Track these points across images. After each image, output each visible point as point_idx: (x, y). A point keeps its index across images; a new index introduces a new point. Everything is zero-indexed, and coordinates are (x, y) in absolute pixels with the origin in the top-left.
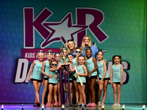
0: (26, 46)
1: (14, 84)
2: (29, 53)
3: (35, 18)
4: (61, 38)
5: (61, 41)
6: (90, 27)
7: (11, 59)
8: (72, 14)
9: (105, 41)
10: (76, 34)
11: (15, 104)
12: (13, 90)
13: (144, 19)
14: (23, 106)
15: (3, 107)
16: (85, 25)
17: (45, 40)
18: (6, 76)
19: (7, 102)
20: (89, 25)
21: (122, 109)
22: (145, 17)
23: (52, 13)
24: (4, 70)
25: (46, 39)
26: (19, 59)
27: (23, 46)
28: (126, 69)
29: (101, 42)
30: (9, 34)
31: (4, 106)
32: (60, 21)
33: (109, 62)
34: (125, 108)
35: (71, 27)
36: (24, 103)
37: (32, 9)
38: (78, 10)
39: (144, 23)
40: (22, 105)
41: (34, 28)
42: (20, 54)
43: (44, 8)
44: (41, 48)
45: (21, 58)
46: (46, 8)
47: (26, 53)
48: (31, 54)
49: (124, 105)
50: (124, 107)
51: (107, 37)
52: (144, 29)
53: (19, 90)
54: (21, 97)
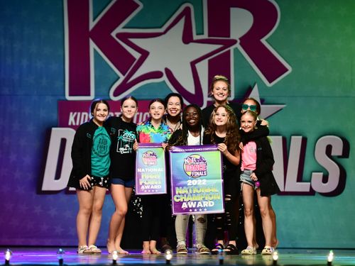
0: (71, 95)
1: (39, 196)
2: (79, 114)
3: (94, 20)
4: (164, 72)
5: (164, 82)
6: (241, 44)
7: (31, 128)
8: (195, 9)
9: (282, 79)
10: (205, 63)
11: (41, 249)
12: (38, 210)
14: (61, 253)
15: (8, 256)
16: (229, 36)
17: (122, 78)
18: (17, 175)
19: (21, 244)
20: (240, 39)
21: (326, 263)
24: (13, 157)
25: (124, 75)
26: (53, 129)
27: (64, 95)
28: (339, 157)
29: (270, 82)
30: (25, 62)
31: (11, 254)
32: (161, 27)
33: (293, 137)
34: (333, 260)
35: (191, 44)
36: (65, 244)
40: (61, 250)
41: (93, 46)
42: (55, 116)
44: (110, 100)
45: (57, 127)
47: (71, 113)
48: (85, 116)
49: (331, 253)
50: (331, 257)
51: (287, 70)
53: (53, 212)
54: (59, 230)
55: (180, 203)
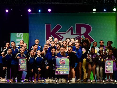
23: (62, 27)
37: (50, 25)
38: (76, 25)
39: (115, 32)
43: (57, 24)
46: (58, 24)
52: (115, 36)
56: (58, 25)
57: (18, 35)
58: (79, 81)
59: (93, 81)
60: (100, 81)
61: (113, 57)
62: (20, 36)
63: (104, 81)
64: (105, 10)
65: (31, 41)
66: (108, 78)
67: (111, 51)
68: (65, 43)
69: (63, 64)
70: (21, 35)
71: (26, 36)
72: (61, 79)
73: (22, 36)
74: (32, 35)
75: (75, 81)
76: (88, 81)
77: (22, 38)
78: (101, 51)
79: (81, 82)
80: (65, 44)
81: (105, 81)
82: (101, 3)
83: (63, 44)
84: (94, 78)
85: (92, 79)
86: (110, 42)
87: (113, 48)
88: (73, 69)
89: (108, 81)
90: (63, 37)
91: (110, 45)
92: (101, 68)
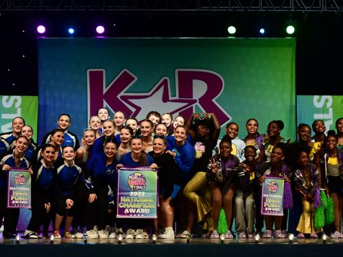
3: (106, 87)
6: (200, 103)
8: (170, 81)
13: (292, 89)
20: (199, 99)
22: (292, 86)
23: (136, 79)
32: (148, 92)
35: (168, 103)
37: (102, 72)
38: (179, 72)
39: (291, 95)
41: (105, 104)
43: (122, 70)
46: (125, 70)
51: (229, 119)
52: (291, 105)
55: (124, 209)
56: (125, 72)
57: (7, 101)
58: (185, 236)
59: (227, 236)
60: (247, 237)
61: (284, 167)
62: (14, 105)
63: (257, 238)
64: (262, 31)
65: (45, 118)
66: (269, 228)
67: (278, 150)
68: (147, 127)
69: (141, 187)
70: (16, 101)
71: (30, 104)
72: (133, 231)
73: (18, 104)
74: (48, 103)
75: (175, 237)
76: (212, 236)
77: (19, 110)
78: (250, 149)
79: (190, 240)
80: (145, 129)
81: (261, 237)
82: (251, 9)
83: (142, 130)
84: (230, 229)
85: (223, 231)
86: (275, 125)
87: (286, 142)
88: (165, 202)
89: (269, 236)
90: (138, 109)
91: (277, 134)
92: (250, 200)
